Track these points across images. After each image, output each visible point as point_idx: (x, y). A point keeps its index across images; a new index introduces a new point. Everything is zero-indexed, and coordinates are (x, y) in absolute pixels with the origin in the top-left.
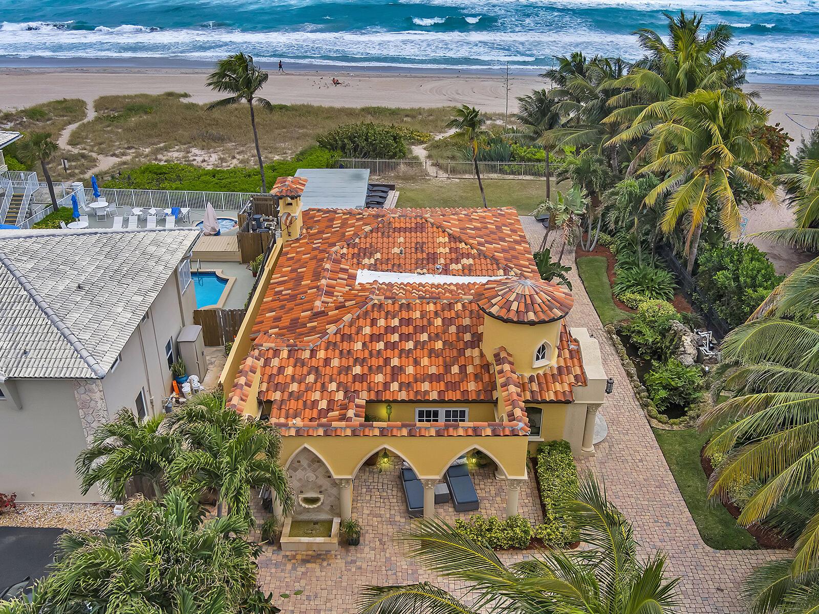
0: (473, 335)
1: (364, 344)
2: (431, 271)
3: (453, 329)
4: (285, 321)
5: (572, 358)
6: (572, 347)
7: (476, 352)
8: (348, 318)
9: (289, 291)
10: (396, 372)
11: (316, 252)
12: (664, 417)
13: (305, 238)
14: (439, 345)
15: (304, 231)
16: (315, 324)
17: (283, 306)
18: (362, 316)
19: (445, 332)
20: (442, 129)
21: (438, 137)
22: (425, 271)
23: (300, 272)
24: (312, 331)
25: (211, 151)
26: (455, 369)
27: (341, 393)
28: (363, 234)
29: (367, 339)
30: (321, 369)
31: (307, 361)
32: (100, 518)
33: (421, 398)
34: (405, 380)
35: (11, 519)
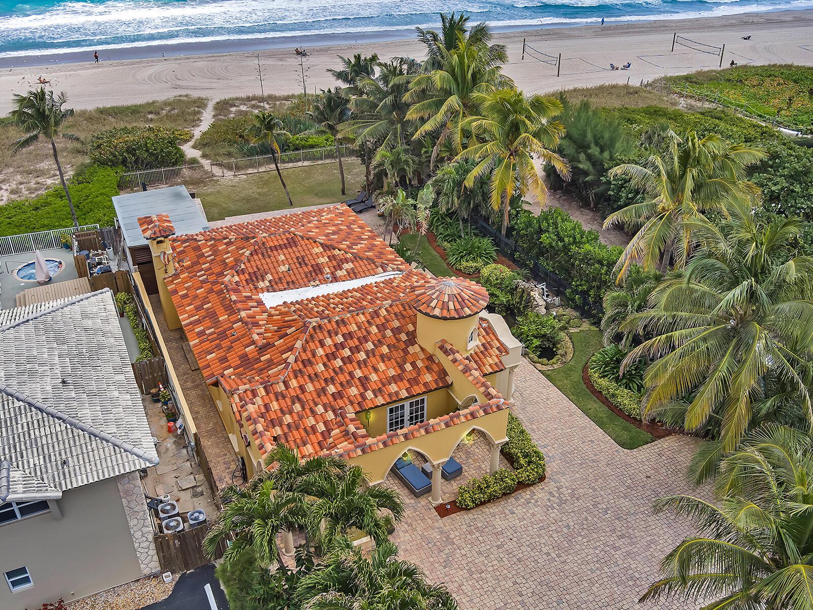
0: (407, 334)
1: (324, 364)
2: (323, 282)
3: (389, 333)
4: (234, 360)
5: (488, 334)
6: (484, 325)
7: (417, 348)
8: (298, 345)
9: (212, 330)
10: (364, 382)
11: (209, 286)
12: (545, 360)
13: (182, 272)
14: (385, 350)
15: (177, 265)
16: (268, 356)
17: (219, 347)
18: (309, 340)
19: (384, 337)
20: (196, 122)
21: (197, 133)
22: (318, 282)
23: (208, 309)
24: (270, 364)
26: (408, 367)
27: (331, 413)
28: (244, 259)
29: (325, 359)
30: (301, 397)
31: (285, 393)
32: (151, 591)
33: (394, 398)
34: (375, 387)
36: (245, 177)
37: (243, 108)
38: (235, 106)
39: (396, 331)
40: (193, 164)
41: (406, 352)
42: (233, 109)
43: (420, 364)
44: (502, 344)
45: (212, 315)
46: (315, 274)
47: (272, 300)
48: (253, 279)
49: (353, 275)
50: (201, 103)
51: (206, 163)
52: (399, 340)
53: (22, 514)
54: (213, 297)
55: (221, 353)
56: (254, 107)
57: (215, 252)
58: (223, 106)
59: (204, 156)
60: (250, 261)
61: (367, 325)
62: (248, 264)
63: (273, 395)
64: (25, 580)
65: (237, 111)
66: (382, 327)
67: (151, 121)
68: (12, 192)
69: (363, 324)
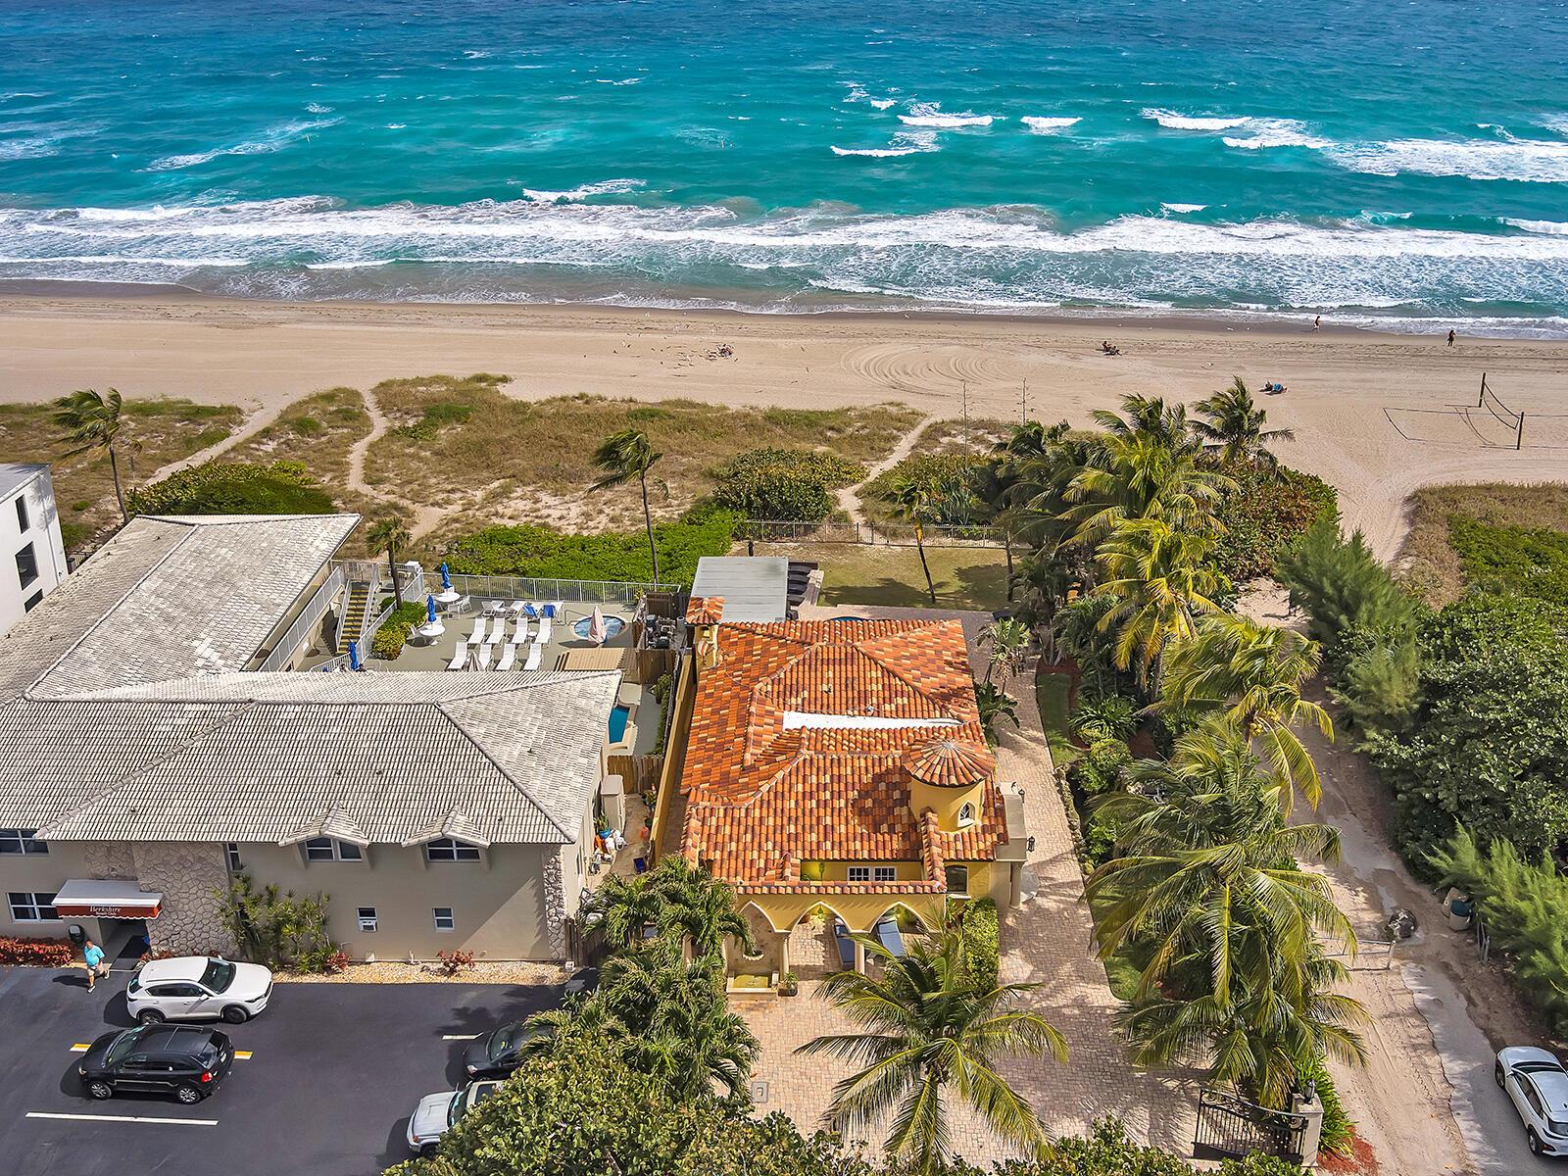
1: (796, 802)
2: (862, 712)
4: (715, 776)
7: (904, 810)
8: (779, 775)
9: (714, 739)
10: (828, 831)
11: (737, 689)
13: (722, 668)
15: (721, 658)
16: (746, 779)
17: (710, 758)
19: (875, 789)
20: (881, 453)
21: (875, 471)
22: (856, 712)
23: (723, 715)
24: (746, 787)
25: (567, 498)
26: (884, 828)
27: (777, 853)
28: (787, 667)
29: (800, 797)
30: (757, 828)
31: (743, 820)
32: (552, 974)
33: (852, 857)
34: (836, 839)
35: (466, 976)
36: (899, 549)
37: (960, 440)
38: (950, 435)
39: (891, 787)
40: (842, 519)
41: (890, 811)
42: (945, 440)
43: (898, 828)
44: (1005, 831)
45: (723, 723)
46: (859, 702)
47: (793, 720)
48: (786, 693)
49: (901, 713)
50: (907, 421)
51: (858, 519)
52: (889, 797)
53: (458, 857)
54: (735, 703)
55: (708, 766)
56: (978, 440)
57: (765, 652)
58: (936, 431)
59: (862, 511)
60: (791, 671)
61: (863, 771)
62: (788, 674)
63: (729, 819)
64: (449, 924)
65: (950, 444)
66: (878, 778)
67: (828, 441)
68: (612, 520)
69: (859, 769)
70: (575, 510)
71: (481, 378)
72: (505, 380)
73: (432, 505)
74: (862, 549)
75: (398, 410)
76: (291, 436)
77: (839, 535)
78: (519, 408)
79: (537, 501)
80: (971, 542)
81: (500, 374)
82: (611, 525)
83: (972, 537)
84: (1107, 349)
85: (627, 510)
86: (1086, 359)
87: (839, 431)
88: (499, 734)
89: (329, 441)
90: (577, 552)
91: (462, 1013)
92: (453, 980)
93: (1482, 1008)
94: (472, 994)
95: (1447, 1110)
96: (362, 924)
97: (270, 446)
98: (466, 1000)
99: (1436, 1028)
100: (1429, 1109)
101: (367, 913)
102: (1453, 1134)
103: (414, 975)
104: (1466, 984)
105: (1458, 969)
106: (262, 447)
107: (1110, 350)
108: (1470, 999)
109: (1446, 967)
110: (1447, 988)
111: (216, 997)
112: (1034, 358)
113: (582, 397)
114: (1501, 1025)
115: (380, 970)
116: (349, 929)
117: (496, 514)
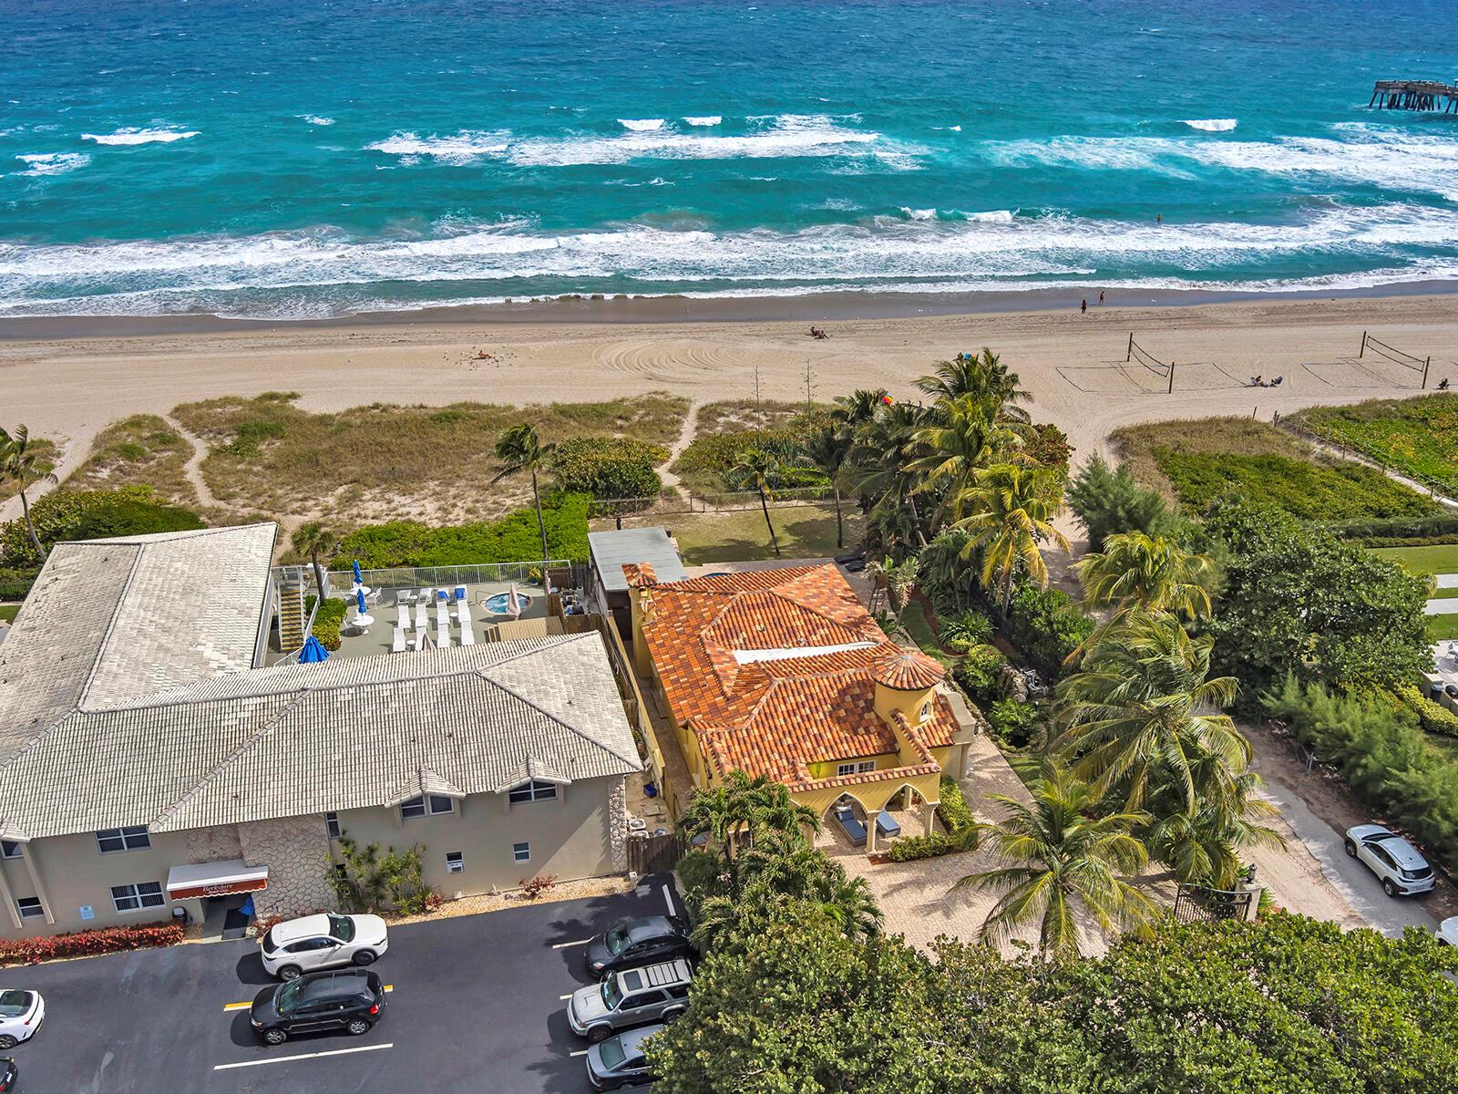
0: (866, 701)
1: (785, 719)
2: (795, 645)
3: (848, 698)
4: (704, 707)
5: (944, 711)
6: (942, 702)
7: (872, 715)
8: (763, 699)
9: (686, 679)
10: (818, 739)
11: (685, 637)
12: (1013, 748)
13: (659, 621)
14: (842, 713)
15: (654, 614)
16: (735, 707)
17: (691, 695)
18: (774, 696)
19: (843, 701)
20: (674, 435)
21: (676, 450)
22: (790, 645)
23: (684, 659)
24: (737, 713)
25: (416, 496)
26: (861, 730)
27: (785, 761)
28: (722, 615)
29: (786, 715)
30: (761, 744)
31: (747, 739)
32: (620, 885)
33: (844, 756)
34: (827, 744)
35: (548, 896)
36: (728, 514)
37: (733, 419)
38: (724, 415)
39: (855, 698)
40: (670, 494)
41: (861, 717)
42: (721, 420)
43: (872, 729)
44: (956, 721)
45: (687, 666)
46: (790, 637)
47: (744, 657)
48: (728, 635)
49: (826, 641)
50: (680, 406)
51: (684, 493)
52: (857, 706)
53: (535, 798)
54: (688, 649)
55: (692, 701)
56: (747, 418)
57: (693, 605)
58: (708, 414)
59: (683, 484)
60: (726, 617)
61: (829, 688)
62: (724, 620)
63: (735, 740)
64: (526, 856)
65: (726, 423)
66: (842, 693)
67: (621, 428)
68: (469, 511)
69: (825, 685)
70: (431, 506)
71: (272, 396)
72: (294, 396)
73: (293, 513)
74: (697, 517)
75: (211, 431)
76: (122, 463)
77: (674, 508)
78: (323, 420)
79: (389, 502)
80: (784, 503)
81: (288, 392)
82: (470, 516)
83: (784, 499)
84: (815, 334)
85: (477, 501)
86: (800, 343)
87: (627, 419)
88: (539, 691)
89: (159, 464)
90: (454, 541)
91: (559, 926)
92: (536, 901)
93: (1317, 806)
94: (559, 911)
95: (1320, 876)
96: (450, 867)
97: (105, 473)
98: (558, 915)
99: (1292, 822)
100: (1310, 879)
101: (454, 857)
102: (1333, 893)
103: (500, 903)
104: (1300, 789)
105: (1291, 781)
106: (99, 475)
107: (817, 335)
108: (1306, 800)
109: (1282, 780)
110: (1290, 796)
111: (347, 945)
112: (756, 346)
113: (376, 406)
114: (1337, 813)
115: (468, 903)
116: (438, 873)
117: (359, 515)
